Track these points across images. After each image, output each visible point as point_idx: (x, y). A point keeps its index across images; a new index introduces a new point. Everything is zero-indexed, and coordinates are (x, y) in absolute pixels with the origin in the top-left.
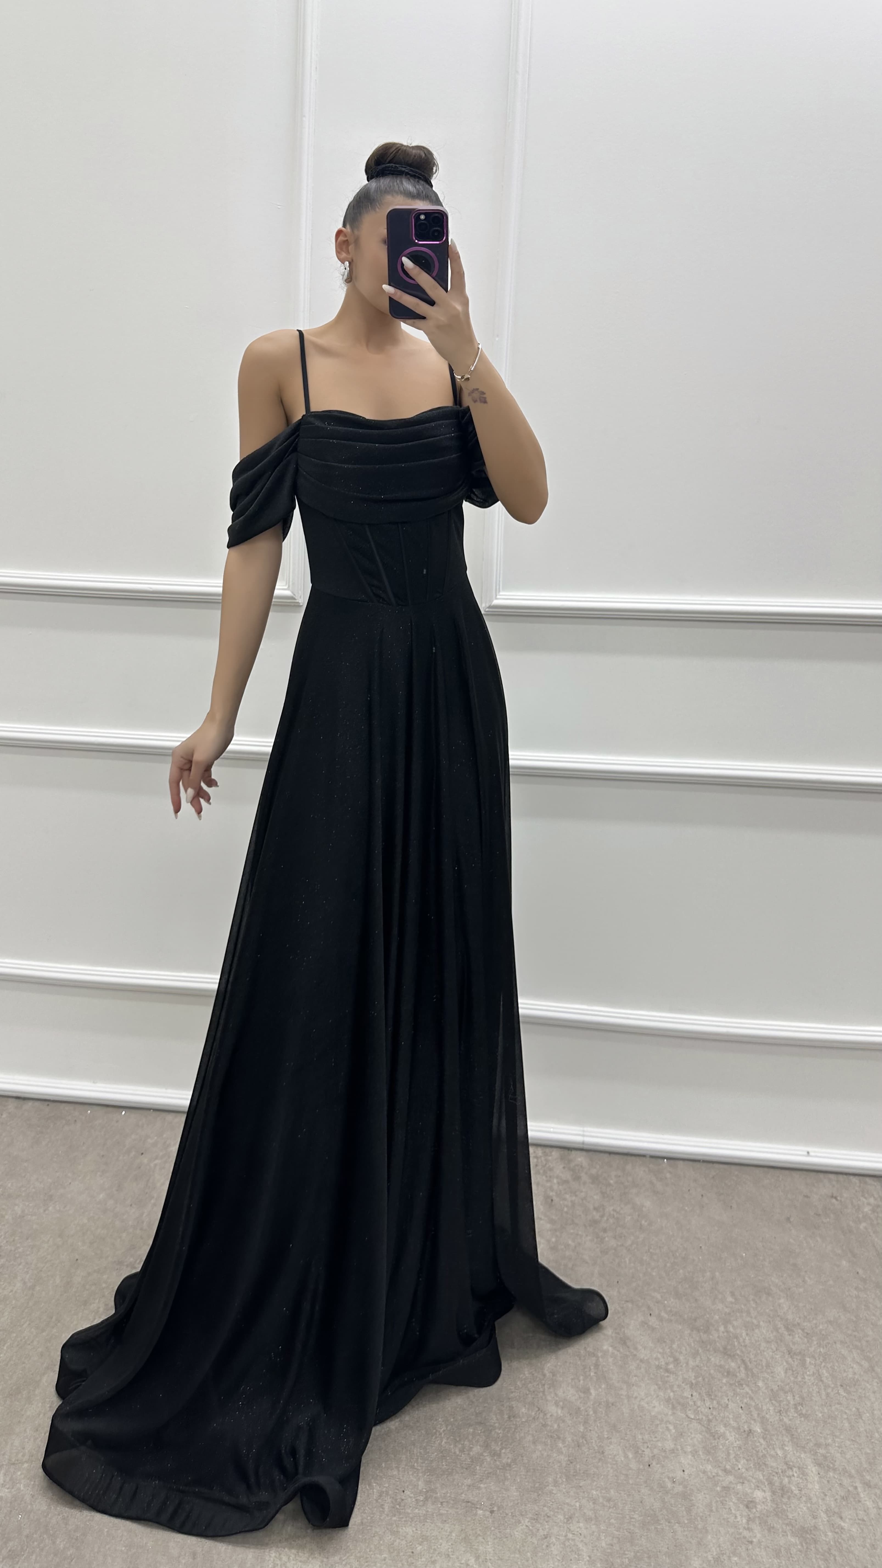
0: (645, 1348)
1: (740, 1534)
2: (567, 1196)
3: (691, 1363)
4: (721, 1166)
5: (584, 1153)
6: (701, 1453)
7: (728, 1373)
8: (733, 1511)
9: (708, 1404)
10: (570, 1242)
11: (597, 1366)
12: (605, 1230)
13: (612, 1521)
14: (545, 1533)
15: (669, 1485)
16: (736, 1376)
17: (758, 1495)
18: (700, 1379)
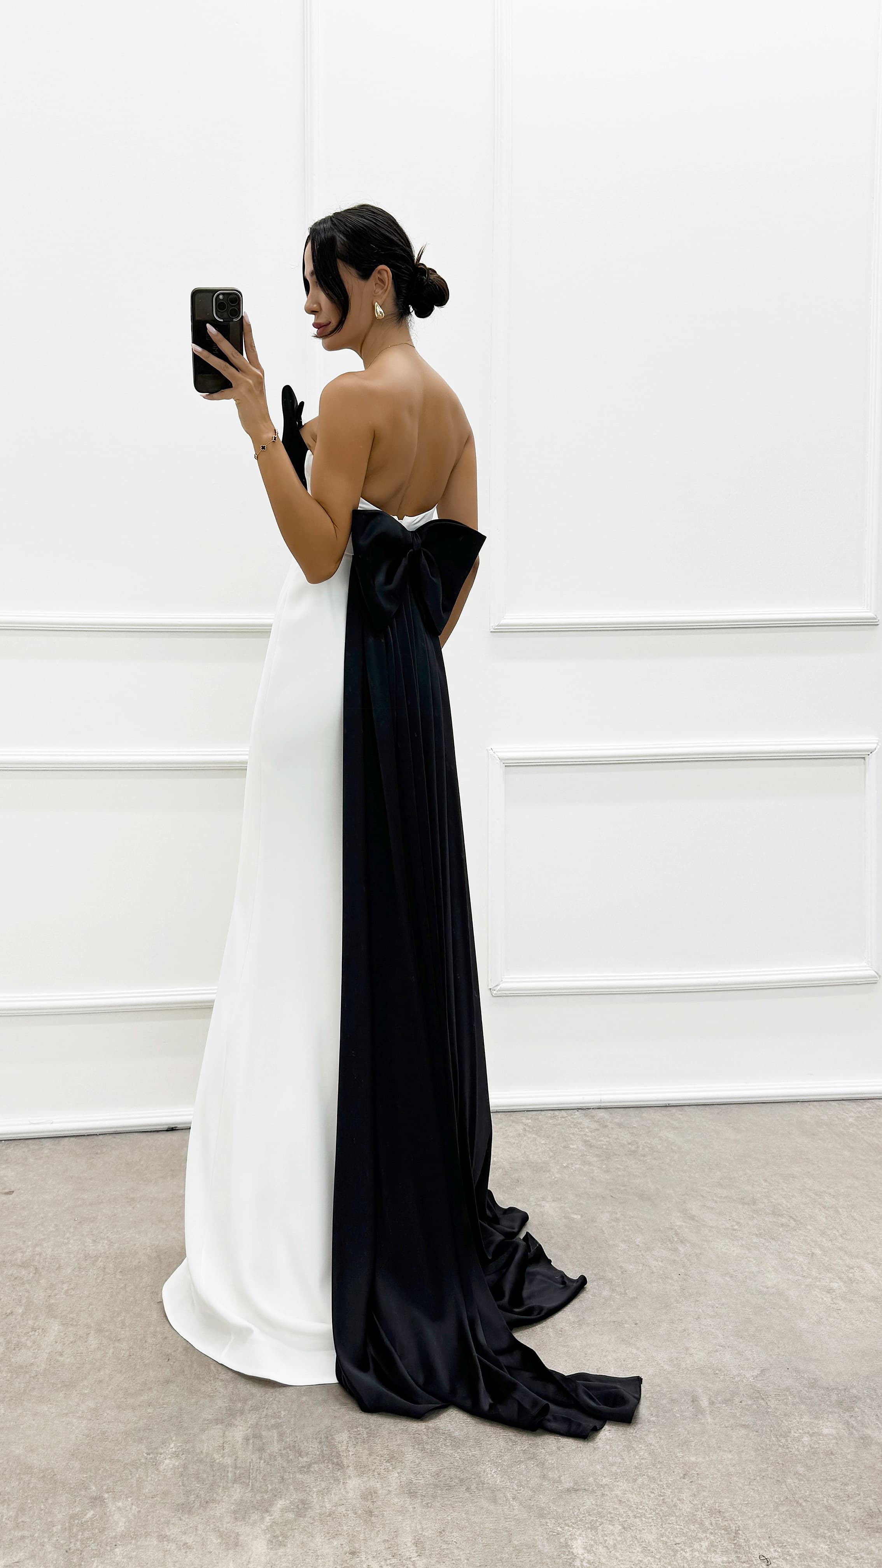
0: (711, 1220)
1: (830, 1306)
2: (602, 1139)
3: (750, 1223)
4: (722, 1106)
5: (602, 1110)
6: (780, 1270)
7: (782, 1225)
8: (819, 1296)
9: (774, 1243)
10: (619, 1166)
11: (677, 1234)
12: (644, 1156)
13: (730, 1315)
14: (683, 1328)
15: (765, 1290)
16: (789, 1226)
17: (835, 1285)
18: (762, 1231)
